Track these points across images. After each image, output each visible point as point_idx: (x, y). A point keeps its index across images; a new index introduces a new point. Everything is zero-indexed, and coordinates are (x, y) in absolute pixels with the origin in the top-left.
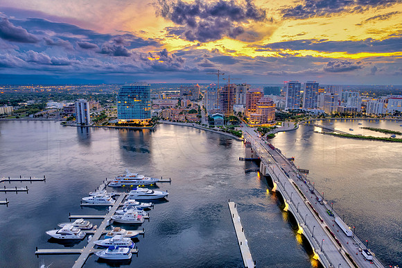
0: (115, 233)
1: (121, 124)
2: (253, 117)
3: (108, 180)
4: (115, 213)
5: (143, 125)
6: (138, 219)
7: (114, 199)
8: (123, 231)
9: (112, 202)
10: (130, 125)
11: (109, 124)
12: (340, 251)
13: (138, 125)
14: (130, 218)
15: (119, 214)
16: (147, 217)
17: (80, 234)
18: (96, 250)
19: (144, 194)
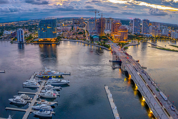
0: (42, 102)
1: (40, 41)
2: (116, 37)
3: (36, 73)
4: (41, 92)
5: (52, 42)
6: (54, 96)
7: (40, 84)
8: (46, 102)
9: (38, 85)
10: (45, 42)
11: (34, 41)
12: (162, 108)
13: (50, 41)
14: (49, 95)
15: (43, 93)
16: (59, 94)
17: (24, 102)
18: (33, 111)
19: (56, 81)
